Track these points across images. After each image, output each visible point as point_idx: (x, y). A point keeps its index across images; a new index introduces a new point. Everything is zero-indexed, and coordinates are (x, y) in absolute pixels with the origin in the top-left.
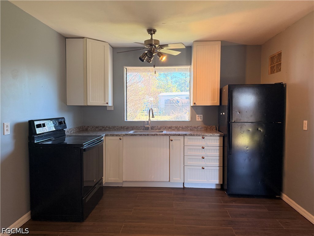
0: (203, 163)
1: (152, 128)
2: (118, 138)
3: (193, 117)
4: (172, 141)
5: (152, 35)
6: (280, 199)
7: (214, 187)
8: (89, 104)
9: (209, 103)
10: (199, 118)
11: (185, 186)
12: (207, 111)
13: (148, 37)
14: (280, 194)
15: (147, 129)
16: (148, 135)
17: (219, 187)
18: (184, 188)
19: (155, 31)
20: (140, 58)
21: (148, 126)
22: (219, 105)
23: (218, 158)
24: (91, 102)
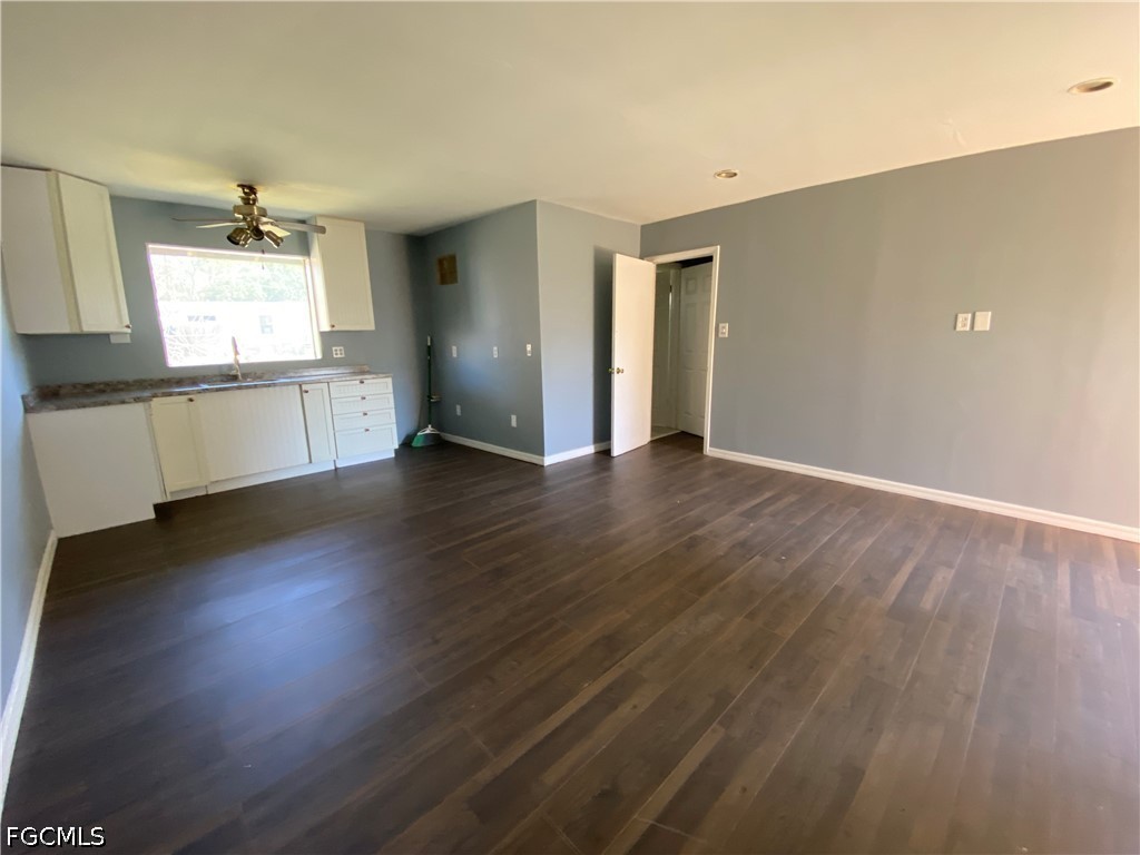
0: (365, 422)
1: (245, 376)
2: (185, 398)
3: (326, 352)
4: (307, 392)
10: (338, 352)
11: (338, 466)
15: (234, 378)
16: (256, 386)
18: (336, 469)
21: (235, 372)
22: (374, 328)
23: (387, 411)
24: (90, 325)
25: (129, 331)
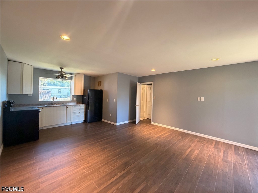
0: (79, 114)
1: (55, 104)
3: (73, 99)
4: (67, 108)
5: (62, 69)
6: (102, 121)
7: (82, 122)
8: (23, 93)
9: (80, 94)
10: (75, 99)
12: (78, 97)
13: (60, 70)
14: (102, 120)
15: (53, 104)
17: (84, 122)
18: (71, 124)
19: (63, 69)
20: (56, 77)
21: (53, 103)
22: (83, 95)
23: (84, 112)
24: (24, 93)
25: (32, 94)
